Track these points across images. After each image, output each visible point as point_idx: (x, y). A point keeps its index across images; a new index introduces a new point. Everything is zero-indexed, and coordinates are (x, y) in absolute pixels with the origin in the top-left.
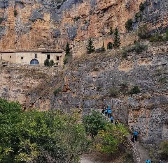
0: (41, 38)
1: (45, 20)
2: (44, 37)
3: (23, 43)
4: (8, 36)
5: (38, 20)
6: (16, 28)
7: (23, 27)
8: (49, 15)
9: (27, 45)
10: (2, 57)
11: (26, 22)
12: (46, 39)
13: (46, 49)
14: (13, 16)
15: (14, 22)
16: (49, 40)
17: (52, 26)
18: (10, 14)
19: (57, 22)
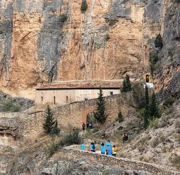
0: (126, 58)
1: (134, 19)
2: (132, 55)
3: (95, 67)
4: (71, 53)
5: (121, 20)
6: (83, 36)
7: (96, 34)
8: (142, 8)
9: (101, 72)
10: (55, 97)
11: (101, 25)
12: (135, 59)
13: (138, 80)
14: (78, 12)
15: (82, 25)
16: (141, 62)
17: (148, 32)
18: (75, 9)
19: (156, 24)
